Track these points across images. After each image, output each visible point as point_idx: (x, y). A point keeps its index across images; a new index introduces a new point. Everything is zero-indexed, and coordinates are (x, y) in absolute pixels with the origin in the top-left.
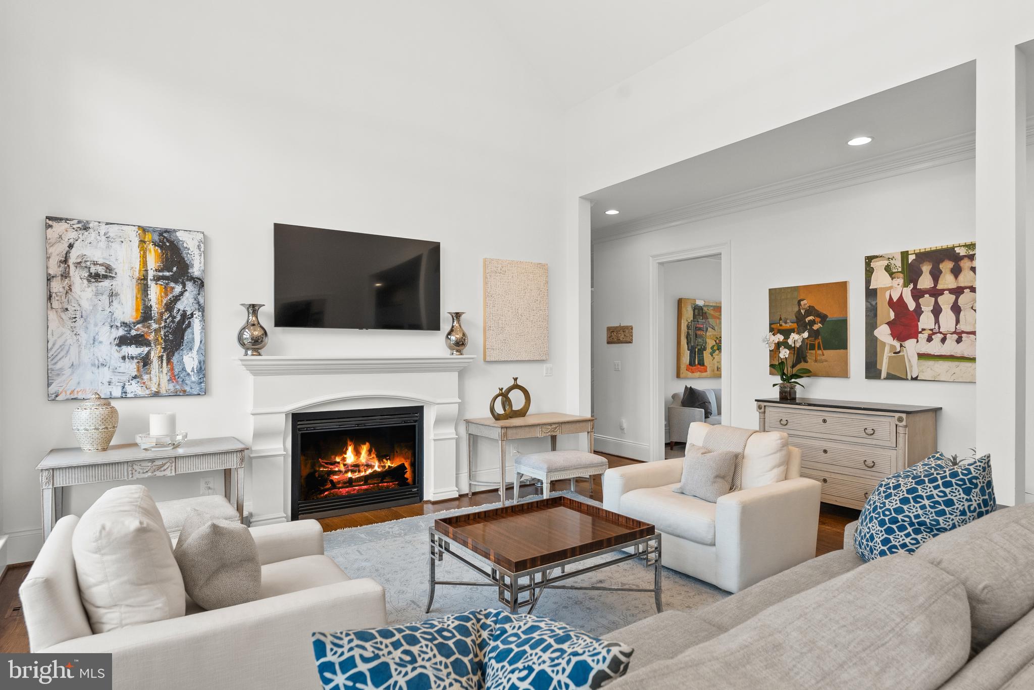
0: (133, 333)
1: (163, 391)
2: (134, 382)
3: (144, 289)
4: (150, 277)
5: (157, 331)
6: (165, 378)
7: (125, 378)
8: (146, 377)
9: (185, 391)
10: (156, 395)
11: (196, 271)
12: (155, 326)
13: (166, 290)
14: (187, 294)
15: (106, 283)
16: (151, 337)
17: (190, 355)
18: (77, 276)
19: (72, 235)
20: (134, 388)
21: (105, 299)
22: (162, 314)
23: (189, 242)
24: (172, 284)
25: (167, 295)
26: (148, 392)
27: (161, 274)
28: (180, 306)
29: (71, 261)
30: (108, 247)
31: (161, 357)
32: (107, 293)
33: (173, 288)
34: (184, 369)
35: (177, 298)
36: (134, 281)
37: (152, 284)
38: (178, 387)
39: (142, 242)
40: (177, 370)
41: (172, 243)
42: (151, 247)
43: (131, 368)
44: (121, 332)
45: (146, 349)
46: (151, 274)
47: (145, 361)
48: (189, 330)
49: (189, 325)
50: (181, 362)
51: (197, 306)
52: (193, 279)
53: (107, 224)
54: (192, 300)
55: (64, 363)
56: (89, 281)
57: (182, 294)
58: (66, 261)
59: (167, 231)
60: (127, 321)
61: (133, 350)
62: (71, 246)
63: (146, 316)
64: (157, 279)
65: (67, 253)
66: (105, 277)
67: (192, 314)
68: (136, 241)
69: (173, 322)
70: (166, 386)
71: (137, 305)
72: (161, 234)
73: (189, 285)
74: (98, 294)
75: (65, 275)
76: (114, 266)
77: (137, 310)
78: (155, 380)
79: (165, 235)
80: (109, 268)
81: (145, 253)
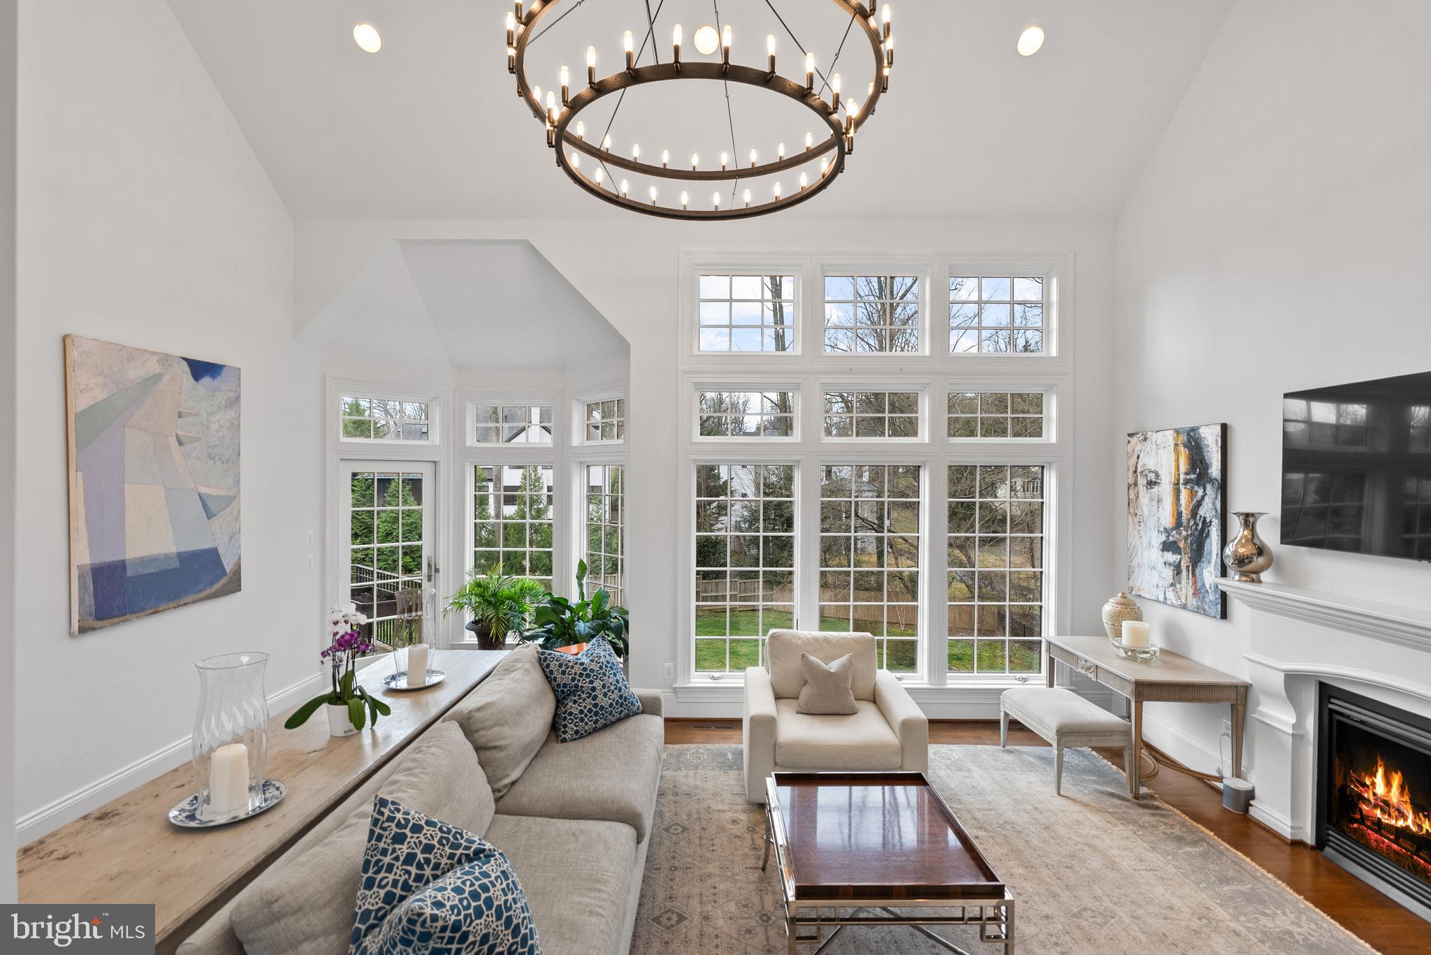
0: (1171, 539)
1: (1189, 606)
2: (1171, 589)
3: (1177, 493)
4: (1181, 481)
5: (1186, 538)
6: (1191, 591)
7: (1166, 584)
8: (1178, 586)
9: (1205, 610)
10: (1184, 607)
11: (1215, 471)
12: (1184, 533)
13: (1192, 494)
14: (1207, 498)
15: (1155, 489)
16: (1182, 545)
17: (1208, 569)
18: (1142, 482)
19: (1138, 447)
20: (1171, 595)
21: (1155, 503)
22: (1189, 520)
23: (1210, 437)
24: (1196, 488)
25: (1192, 500)
26: (1179, 602)
27: (1188, 477)
28: (1201, 512)
29: (1139, 470)
30: (1157, 454)
31: (1188, 567)
32: (1156, 500)
33: (1197, 492)
34: (1204, 585)
35: (1199, 504)
36: (1172, 485)
37: (1182, 487)
38: (1199, 603)
39: (1176, 445)
40: (1199, 584)
41: (1196, 443)
42: (1182, 448)
43: (1169, 573)
44: (1163, 538)
45: (1179, 557)
46: (1182, 477)
47: (1177, 569)
48: (1208, 541)
49: (1208, 535)
50: (1201, 574)
51: (1214, 512)
52: (1211, 481)
53: (1157, 432)
54: (1210, 506)
55: (1135, 563)
56: (1147, 488)
57: (1203, 497)
58: (1135, 472)
59: (1194, 430)
60: (1167, 527)
61: (1171, 557)
62: (1138, 457)
63: (1178, 524)
64: (1187, 482)
65: (1137, 463)
66: (1156, 483)
67: (1211, 522)
68: (1172, 443)
69: (1196, 529)
70: (1192, 602)
71: (1173, 511)
72: (1188, 434)
73: (1209, 487)
74: (1151, 500)
75: (1136, 484)
76: (1160, 473)
77: (1173, 516)
78: (1184, 591)
79: (1192, 434)
80: (1157, 475)
81: (1178, 456)
